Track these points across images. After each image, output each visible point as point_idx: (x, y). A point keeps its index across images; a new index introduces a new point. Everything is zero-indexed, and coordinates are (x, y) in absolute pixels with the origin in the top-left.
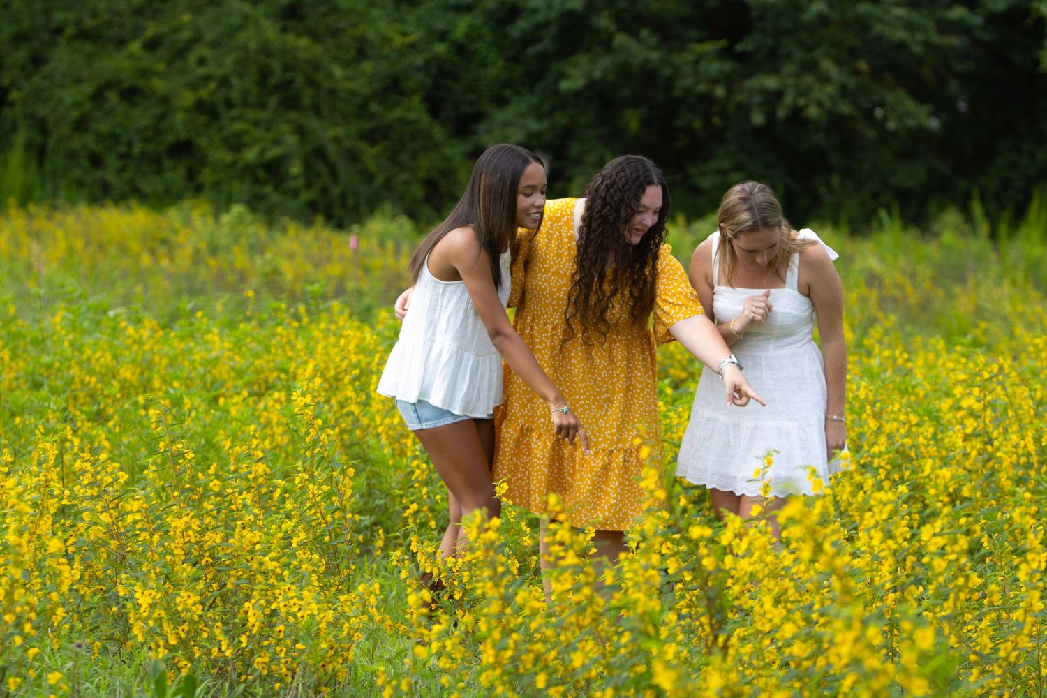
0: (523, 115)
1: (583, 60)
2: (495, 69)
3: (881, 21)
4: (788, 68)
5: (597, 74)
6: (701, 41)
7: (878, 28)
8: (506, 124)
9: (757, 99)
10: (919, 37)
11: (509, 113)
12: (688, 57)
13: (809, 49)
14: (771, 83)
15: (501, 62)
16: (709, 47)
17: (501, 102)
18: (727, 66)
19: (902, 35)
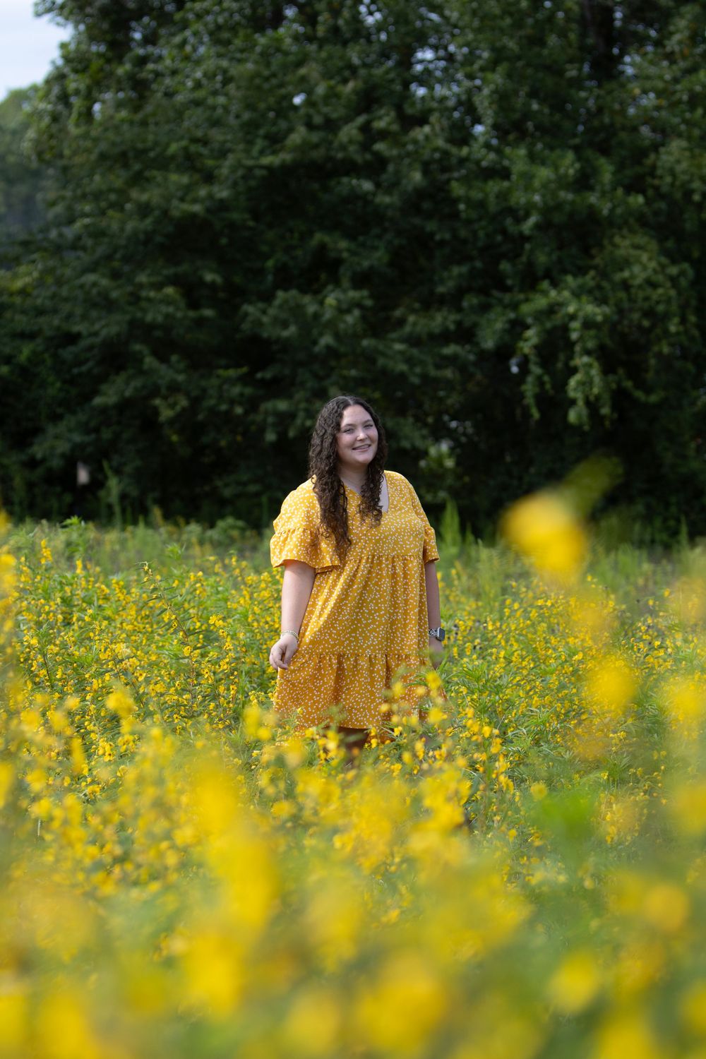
0: (70, 430)
1: (120, 379)
2: (54, 389)
3: (383, 354)
4: (300, 395)
5: (128, 393)
6: (227, 367)
7: (381, 361)
8: (56, 437)
9: (270, 420)
10: (418, 370)
11: (62, 427)
12: (215, 382)
13: (320, 378)
14: (282, 405)
15: (58, 385)
16: (232, 373)
17: (56, 418)
18: (248, 391)
19: (402, 367)
